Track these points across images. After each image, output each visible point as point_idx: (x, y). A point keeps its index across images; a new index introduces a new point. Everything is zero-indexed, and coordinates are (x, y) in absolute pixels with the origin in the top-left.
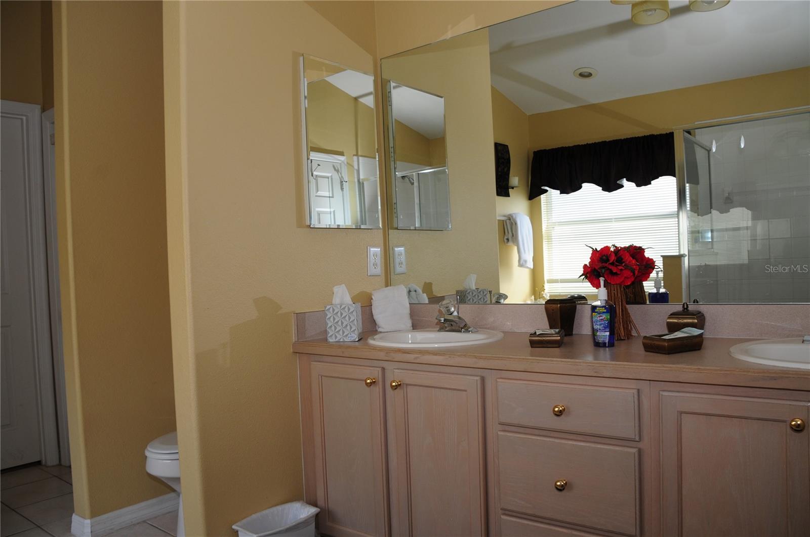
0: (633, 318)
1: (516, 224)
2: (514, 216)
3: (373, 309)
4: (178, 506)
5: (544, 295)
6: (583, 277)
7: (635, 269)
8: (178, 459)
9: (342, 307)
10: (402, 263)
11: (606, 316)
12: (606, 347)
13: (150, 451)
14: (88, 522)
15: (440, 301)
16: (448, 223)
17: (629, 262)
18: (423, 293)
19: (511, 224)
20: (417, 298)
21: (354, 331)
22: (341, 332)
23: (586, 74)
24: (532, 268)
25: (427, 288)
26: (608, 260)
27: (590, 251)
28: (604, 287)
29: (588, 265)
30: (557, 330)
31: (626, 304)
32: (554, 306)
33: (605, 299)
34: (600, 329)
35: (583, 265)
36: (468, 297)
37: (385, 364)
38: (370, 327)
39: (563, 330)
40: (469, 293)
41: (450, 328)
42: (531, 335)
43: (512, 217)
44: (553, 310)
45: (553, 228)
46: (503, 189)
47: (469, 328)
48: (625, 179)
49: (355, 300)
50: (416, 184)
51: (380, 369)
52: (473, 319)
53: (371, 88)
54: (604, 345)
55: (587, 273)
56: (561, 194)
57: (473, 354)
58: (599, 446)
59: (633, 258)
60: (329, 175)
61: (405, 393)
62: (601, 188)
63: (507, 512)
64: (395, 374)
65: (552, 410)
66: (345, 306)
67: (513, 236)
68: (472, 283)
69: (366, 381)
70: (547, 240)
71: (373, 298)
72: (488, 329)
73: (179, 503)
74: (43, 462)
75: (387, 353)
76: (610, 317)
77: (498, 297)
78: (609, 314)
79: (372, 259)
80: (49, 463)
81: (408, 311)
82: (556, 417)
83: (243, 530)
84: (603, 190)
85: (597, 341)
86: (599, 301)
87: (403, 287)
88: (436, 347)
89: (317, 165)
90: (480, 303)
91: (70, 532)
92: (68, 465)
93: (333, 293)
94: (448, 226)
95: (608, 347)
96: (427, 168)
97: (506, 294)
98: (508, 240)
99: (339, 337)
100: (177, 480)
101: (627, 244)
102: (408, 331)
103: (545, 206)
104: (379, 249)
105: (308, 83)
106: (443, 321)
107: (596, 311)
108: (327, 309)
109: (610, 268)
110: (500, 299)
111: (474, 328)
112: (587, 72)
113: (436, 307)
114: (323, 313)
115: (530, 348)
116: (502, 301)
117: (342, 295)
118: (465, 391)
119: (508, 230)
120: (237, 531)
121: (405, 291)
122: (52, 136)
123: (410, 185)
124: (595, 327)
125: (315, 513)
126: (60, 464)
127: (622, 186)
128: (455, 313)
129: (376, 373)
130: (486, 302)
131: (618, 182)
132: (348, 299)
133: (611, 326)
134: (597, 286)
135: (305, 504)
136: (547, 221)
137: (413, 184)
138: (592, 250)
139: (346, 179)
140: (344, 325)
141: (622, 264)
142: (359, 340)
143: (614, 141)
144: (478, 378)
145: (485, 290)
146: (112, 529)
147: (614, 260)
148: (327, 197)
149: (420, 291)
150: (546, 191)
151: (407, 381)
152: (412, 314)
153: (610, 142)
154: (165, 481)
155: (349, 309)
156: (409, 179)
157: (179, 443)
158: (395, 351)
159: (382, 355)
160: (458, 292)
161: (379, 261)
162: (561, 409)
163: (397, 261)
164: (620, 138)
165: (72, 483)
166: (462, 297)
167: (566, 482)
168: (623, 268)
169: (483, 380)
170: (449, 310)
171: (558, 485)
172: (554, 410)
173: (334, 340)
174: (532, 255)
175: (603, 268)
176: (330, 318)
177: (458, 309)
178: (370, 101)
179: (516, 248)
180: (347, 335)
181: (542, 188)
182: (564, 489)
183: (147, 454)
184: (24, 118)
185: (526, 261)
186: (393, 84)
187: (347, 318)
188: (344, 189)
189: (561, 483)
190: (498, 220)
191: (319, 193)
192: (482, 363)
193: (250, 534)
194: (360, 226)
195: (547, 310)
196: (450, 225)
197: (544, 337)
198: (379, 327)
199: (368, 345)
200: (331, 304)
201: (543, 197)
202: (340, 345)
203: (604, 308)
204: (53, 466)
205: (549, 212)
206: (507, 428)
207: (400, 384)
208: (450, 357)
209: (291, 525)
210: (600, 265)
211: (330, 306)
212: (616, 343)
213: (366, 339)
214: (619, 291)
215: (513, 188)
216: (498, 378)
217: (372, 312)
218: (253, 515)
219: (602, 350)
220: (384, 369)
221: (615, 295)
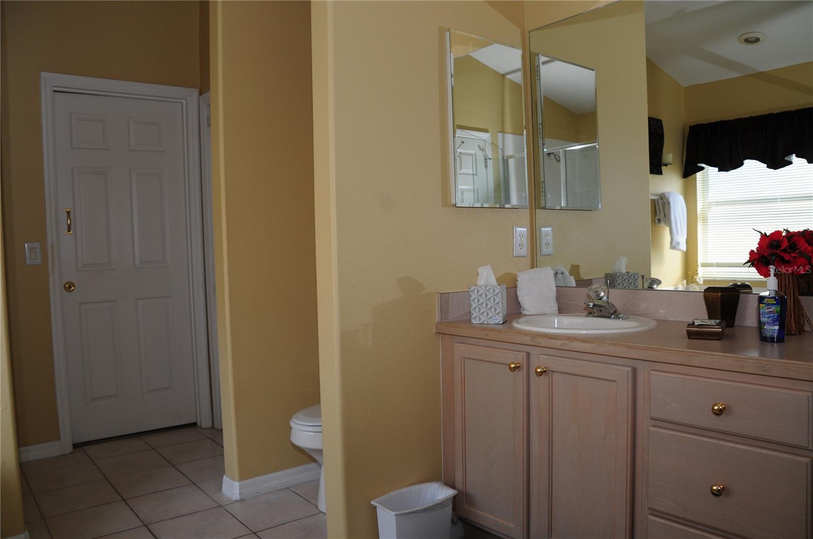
0: (806, 311)
1: (669, 203)
2: (667, 195)
3: (518, 291)
4: (320, 476)
5: (697, 280)
6: (749, 264)
7: (811, 257)
8: (321, 432)
9: (487, 289)
10: (549, 244)
11: (776, 309)
12: (775, 342)
13: (295, 423)
14: (237, 484)
15: (589, 286)
16: (598, 203)
17: (804, 249)
18: (571, 276)
19: (664, 204)
20: (564, 281)
21: (499, 313)
22: (485, 314)
23: (752, 39)
24: (685, 250)
25: (575, 270)
26: (779, 246)
27: (759, 236)
28: (775, 276)
29: (755, 251)
30: (718, 321)
31: (799, 295)
32: (716, 294)
33: (775, 289)
34: (767, 322)
35: (749, 251)
36: (617, 281)
37: (529, 349)
38: (514, 310)
39: (724, 322)
40: (619, 276)
41: (599, 313)
42: (689, 325)
43: (665, 196)
44: (713, 299)
45: (710, 208)
46: (656, 167)
47: (620, 314)
48: (794, 155)
49: (500, 281)
50: (562, 161)
51: (524, 354)
52: (624, 304)
53: (518, 64)
54: (771, 340)
55: (754, 260)
56: (719, 171)
57: (625, 344)
58: (764, 451)
59: (809, 245)
60: (473, 152)
61: (550, 380)
62: (766, 165)
63: (654, 513)
64: (540, 361)
65: (711, 408)
66: (490, 287)
67: (665, 216)
68: (622, 266)
69: (510, 365)
70: (702, 221)
71: (519, 279)
72: (640, 316)
73: (320, 473)
74: (199, 424)
75: (532, 338)
76: (781, 309)
77: (651, 283)
78: (779, 306)
79: (517, 239)
80: (204, 426)
81: (554, 294)
82: (714, 416)
83: (381, 507)
84: (767, 167)
85: (764, 335)
86: (768, 292)
87: (550, 269)
88: (584, 334)
89: (461, 142)
90: (631, 288)
91: (221, 491)
92: (220, 428)
93: (478, 274)
94: (598, 206)
95: (777, 342)
96: (573, 145)
97: (660, 279)
98: (659, 220)
99: (483, 319)
100: (320, 451)
101: (801, 228)
102: (553, 315)
103: (701, 184)
104: (526, 229)
105: (454, 59)
106: (592, 306)
107: (764, 302)
108: (471, 290)
109: (782, 255)
110: (653, 285)
111: (625, 314)
112: (754, 37)
113: (584, 291)
114: (468, 294)
115: (687, 340)
116: (655, 286)
117: (487, 276)
118: (615, 381)
119: (660, 210)
120: (376, 507)
121: (552, 274)
122: (209, 118)
123: (556, 162)
124: (763, 320)
125: (453, 495)
126: (213, 427)
127: (791, 163)
128: (605, 298)
129: (520, 358)
130: (637, 286)
131: (786, 158)
132: (493, 281)
133: (781, 319)
134: (766, 274)
135: (443, 485)
136: (703, 200)
137: (559, 161)
138: (760, 234)
139: (490, 156)
140: (488, 307)
141: (795, 251)
142: (503, 323)
143: (782, 113)
144: (629, 369)
145: (636, 274)
146: (258, 493)
147: (786, 247)
148: (471, 174)
149: (567, 273)
150: (703, 168)
151: (552, 368)
152: (559, 298)
153: (778, 114)
154: (309, 452)
155: (494, 291)
156: (555, 155)
157: (322, 417)
158: (542, 336)
159: (527, 340)
160: (606, 275)
161: (525, 241)
162: (721, 407)
163: (544, 242)
164: (790, 110)
165: (223, 445)
166: (611, 281)
167: (723, 487)
168: (797, 255)
169: (634, 370)
170: (598, 295)
171: (714, 490)
172: (713, 409)
173: (478, 322)
174: (686, 237)
175: (774, 254)
176: (474, 299)
177: (608, 294)
178: (518, 77)
179: (668, 229)
180: (491, 318)
181: (699, 165)
182: (720, 495)
183: (292, 424)
184: (184, 101)
185: (678, 243)
186: (543, 59)
187: (492, 300)
188: (488, 167)
189: (717, 488)
190: (651, 200)
191: (463, 171)
192: (634, 354)
193: (388, 511)
194: (504, 205)
195: (706, 298)
196: (600, 204)
197: (704, 328)
198: (524, 310)
199: (512, 328)
200: (476, 286)
201: (699, 175)
202: (483, 327)
203: (773, 300)
204: (207, 428)
205: (705, 191)
206: (659, 423)
207: (545, 371)
208: (600, 345)
209: (428, 506)
210: (770, 251)
211: (475, 287)
212: (786, 338)
213: (511, 322)
214: (791, 280)
215: (666, 165)
216: (651, 370)
217: (516, 293)
218: (392, 492)
219: (769, 345)
220: (529, 354)
221: (786, 286)
